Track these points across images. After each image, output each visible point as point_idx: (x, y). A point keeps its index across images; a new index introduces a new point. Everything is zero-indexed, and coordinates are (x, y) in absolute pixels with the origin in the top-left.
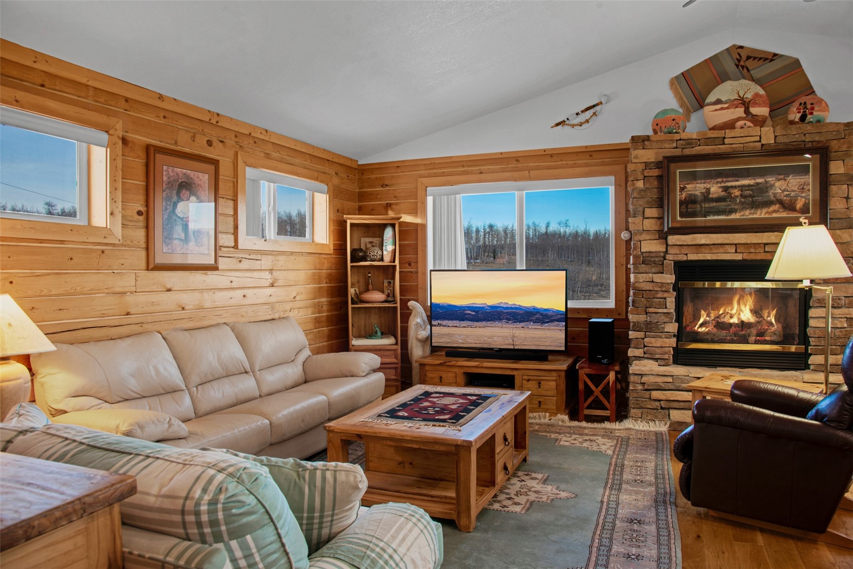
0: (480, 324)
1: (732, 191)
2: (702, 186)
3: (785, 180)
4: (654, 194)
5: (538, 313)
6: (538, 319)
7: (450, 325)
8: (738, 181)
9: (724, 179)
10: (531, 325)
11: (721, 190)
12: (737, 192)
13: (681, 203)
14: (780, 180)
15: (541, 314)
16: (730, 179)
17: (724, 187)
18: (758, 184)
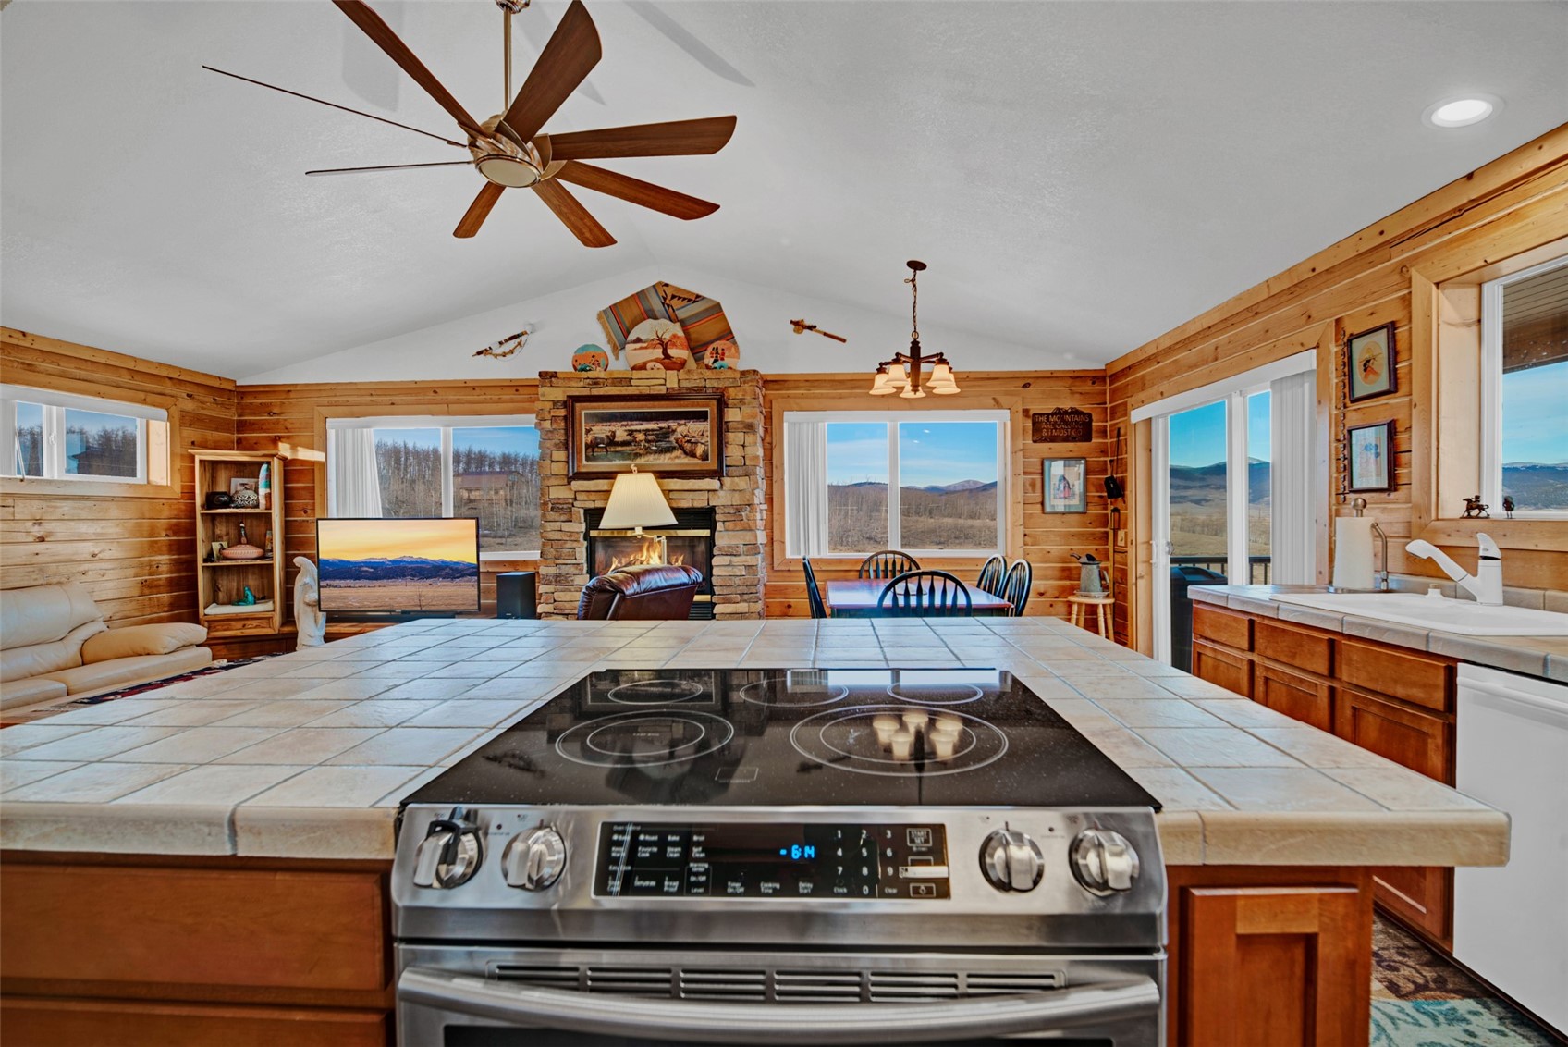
0: (379, 582)
1: (636, 434)
2: (608, 428)
3: (686, 425)
4: (560, 437)
5: (447, 567)
6: (447, 574)
7: (342, 585)
8: (641, 424)
9: (629, 423)
10: (440, 582)
11: (626, 433)
12: (641, 437)
13: (587, 446)
14: (681, 425)
15: (451, 569)
16: (635, 422)
17: (629, 430)
18: (661, 428)
